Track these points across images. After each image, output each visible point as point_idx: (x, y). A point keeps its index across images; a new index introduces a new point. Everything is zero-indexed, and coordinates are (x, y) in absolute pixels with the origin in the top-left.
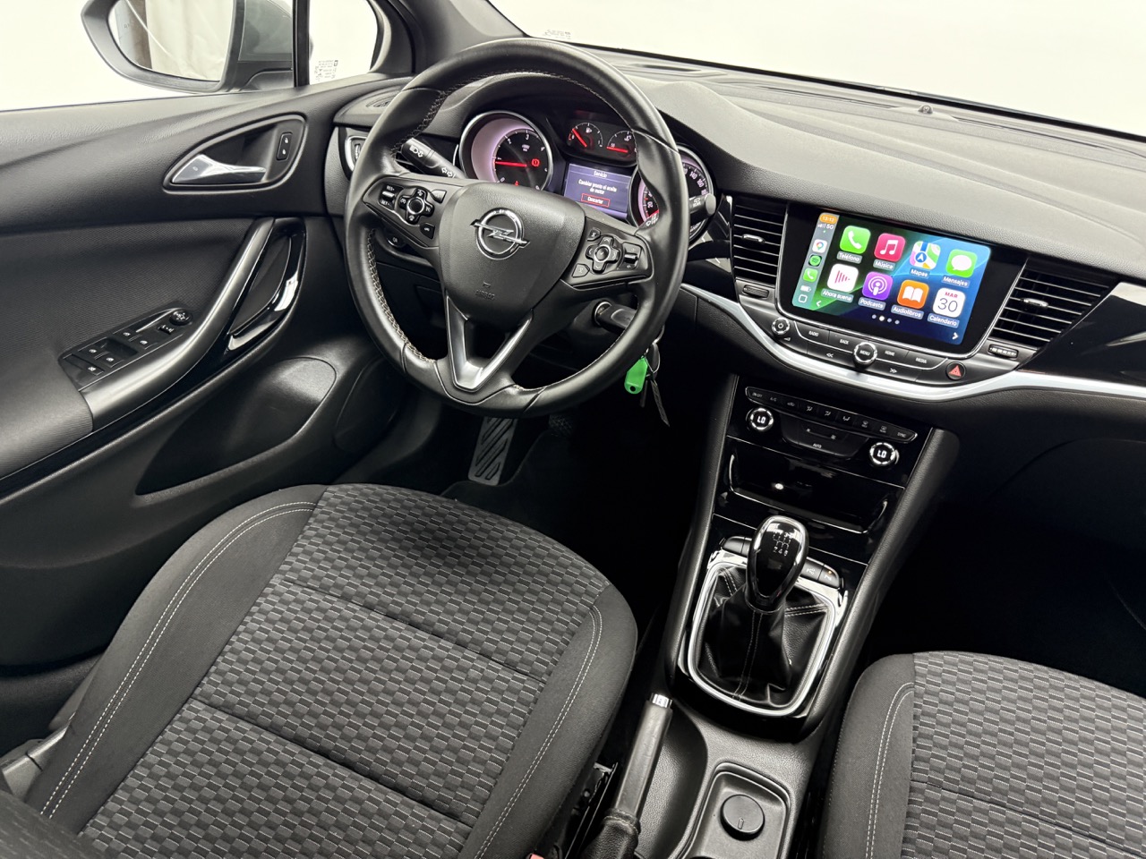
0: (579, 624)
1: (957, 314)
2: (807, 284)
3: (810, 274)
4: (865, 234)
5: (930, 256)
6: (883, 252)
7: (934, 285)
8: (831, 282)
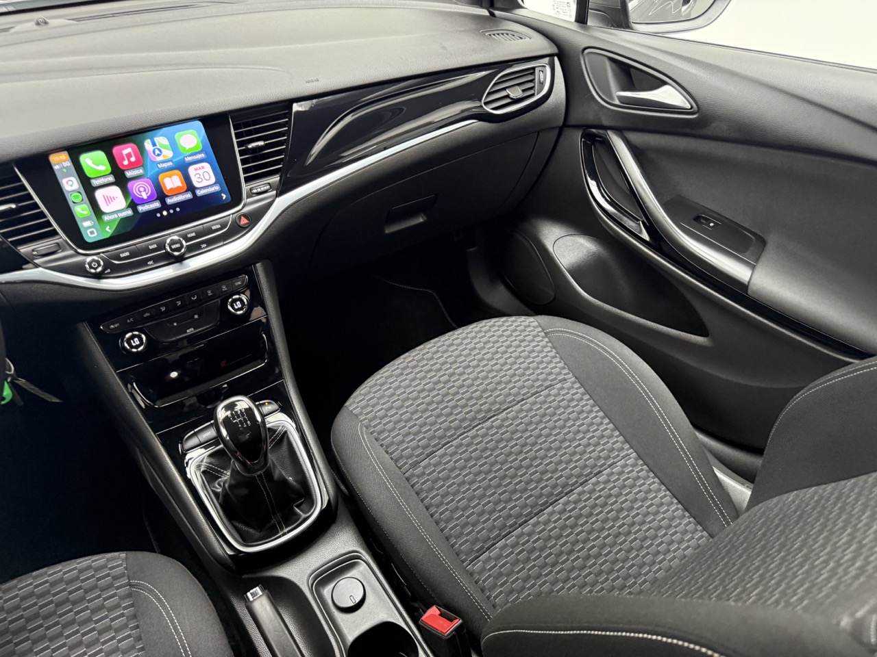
0: (132, 605)
1: (213, 180)
2: (86, 219)
3: (81, 210)
5: (163, 148)
6: (126, 163)
8: (104, 208)
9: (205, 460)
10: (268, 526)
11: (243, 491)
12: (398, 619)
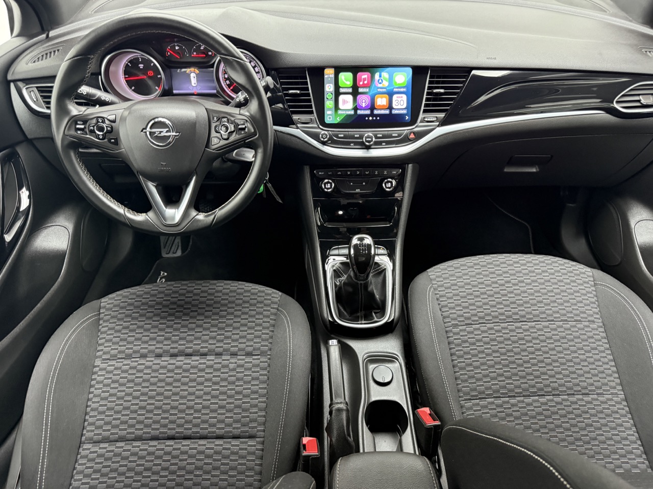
0: (275, 320)
1: (405, 106)
2: (330, 109)
3: (329, 104)
4: (350, 75)
5: (385, 80)
6: (361, 83)
7: (390, 94)
8: (341, 106)
9: (337, 264)
10: (355, 315)
11: (350, 289)
12: (404, 404)
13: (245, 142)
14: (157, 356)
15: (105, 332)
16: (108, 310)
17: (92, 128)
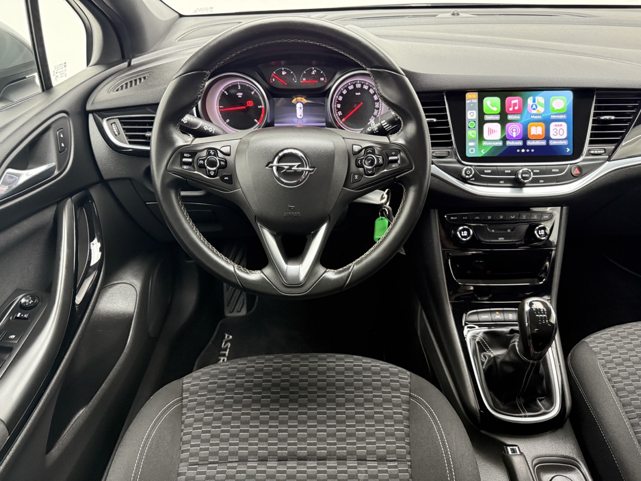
0: (409, 410)
1: (565, 136)
2: (472, 140)
3: (471, 133)
4: (496, 100)
5: (539, 105)
6: (511, 109)
7: (547, 122)
8: (486, 135)
9: (480, 335)
10: (512, 403)
13: (395, 178)
14: (261, 461)
15: (190, 425)
16: (192, 393)
17: (201, 162)
